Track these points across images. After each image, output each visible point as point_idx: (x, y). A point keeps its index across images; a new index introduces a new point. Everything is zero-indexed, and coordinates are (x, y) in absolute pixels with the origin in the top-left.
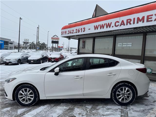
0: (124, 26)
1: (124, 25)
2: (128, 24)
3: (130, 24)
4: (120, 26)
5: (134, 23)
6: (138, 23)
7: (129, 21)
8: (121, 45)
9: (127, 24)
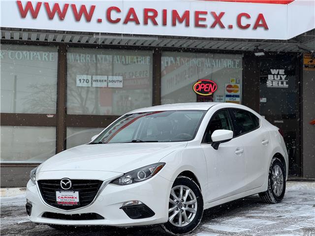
0: (138, 26)
1: (138, 23)
2: (149, 21)
3: (155, 23)
4: (126, 22)
5: (165, 23)
6: (174, 24)
7: (150, 14)
8: (87, 81)
9: (146, 23)
